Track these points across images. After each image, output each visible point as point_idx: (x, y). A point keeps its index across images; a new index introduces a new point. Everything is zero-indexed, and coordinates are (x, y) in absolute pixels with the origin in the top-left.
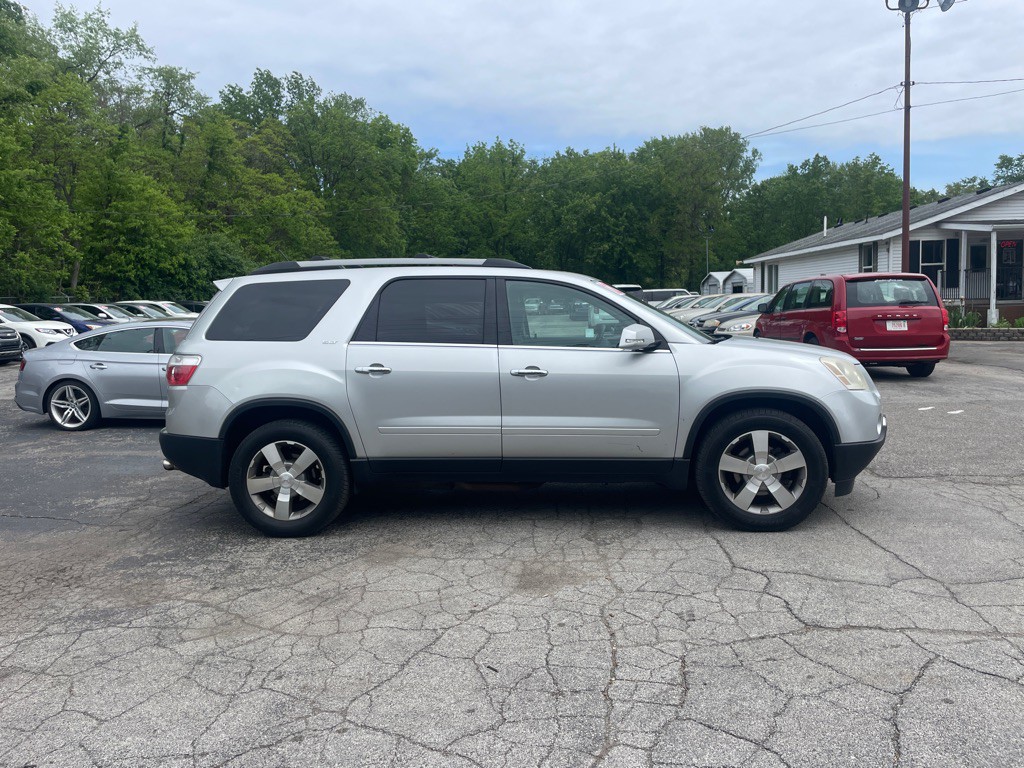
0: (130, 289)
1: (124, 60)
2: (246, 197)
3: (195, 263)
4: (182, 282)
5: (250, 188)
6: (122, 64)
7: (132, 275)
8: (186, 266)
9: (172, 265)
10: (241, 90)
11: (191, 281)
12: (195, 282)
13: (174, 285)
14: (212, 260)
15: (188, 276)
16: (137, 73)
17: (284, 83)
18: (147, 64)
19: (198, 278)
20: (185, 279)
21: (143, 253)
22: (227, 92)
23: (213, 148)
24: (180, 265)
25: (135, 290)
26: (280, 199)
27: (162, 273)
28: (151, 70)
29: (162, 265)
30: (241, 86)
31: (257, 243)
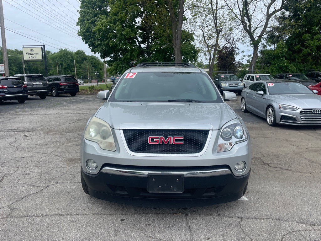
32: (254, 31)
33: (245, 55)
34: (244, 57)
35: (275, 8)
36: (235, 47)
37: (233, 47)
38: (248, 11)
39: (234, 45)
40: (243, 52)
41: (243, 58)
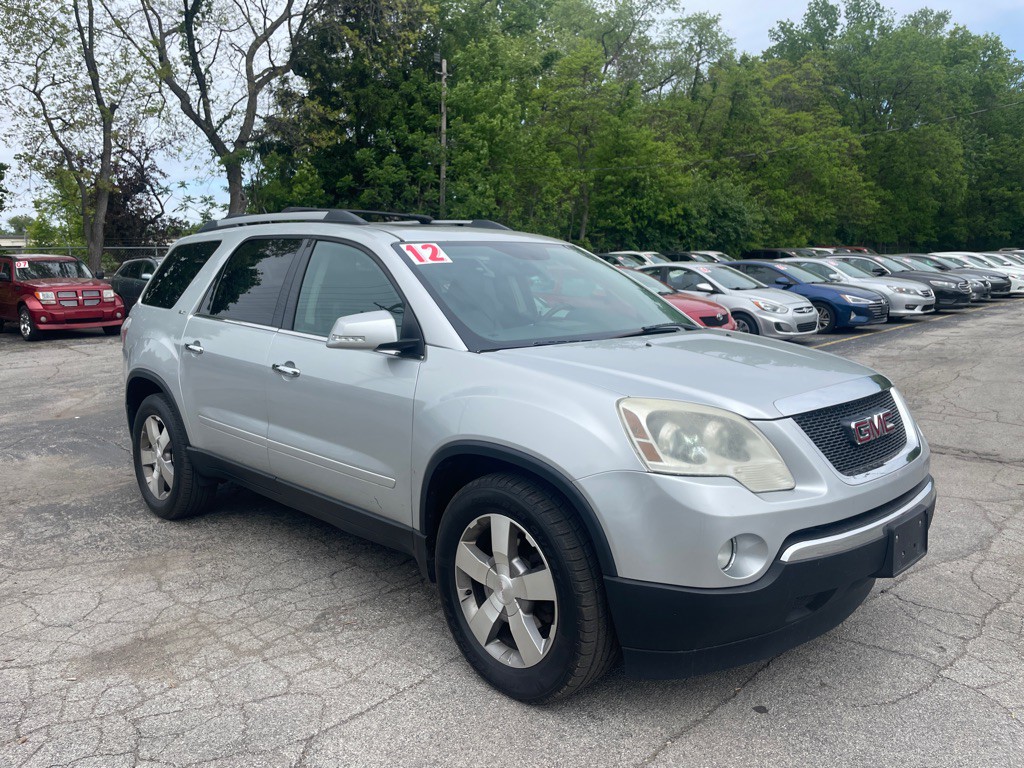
0: (629, 240)
1: (654, 15)
2: (765, 139)
3: (694, 212)
4: (681, 232)
5: (770, 129)
6: (654, 21)
7: (629, 226)
8: (686, 215)
9: (671, 216)
10: (792, 25)
11: (691, 231)
12: (695, 232)
13: (674, 235)
14: (713, 209)
15: (688, 226)
16: (667, 27)
17: (842, 8)
18: (676, 16)
19: (697, 228)
20: (685, 229)
21: (641, 205)
22: (777, 29)
23: (735, 93)
24: (678, 215)
25: (634, 241)
26: (802, 139)
27: (661, 225)
28: (680, 21)
29: (660, 217)
30: (792, 20)
31: (773, 188)
32: (222, 122)
33: (192, 197)
34: (189, 204)
35: (272, 62)
36: (153, 168)
37: (145, 166)
38: (199, 55)
39: (147, 158)
40: (183, 185)
41: (184, 207)
